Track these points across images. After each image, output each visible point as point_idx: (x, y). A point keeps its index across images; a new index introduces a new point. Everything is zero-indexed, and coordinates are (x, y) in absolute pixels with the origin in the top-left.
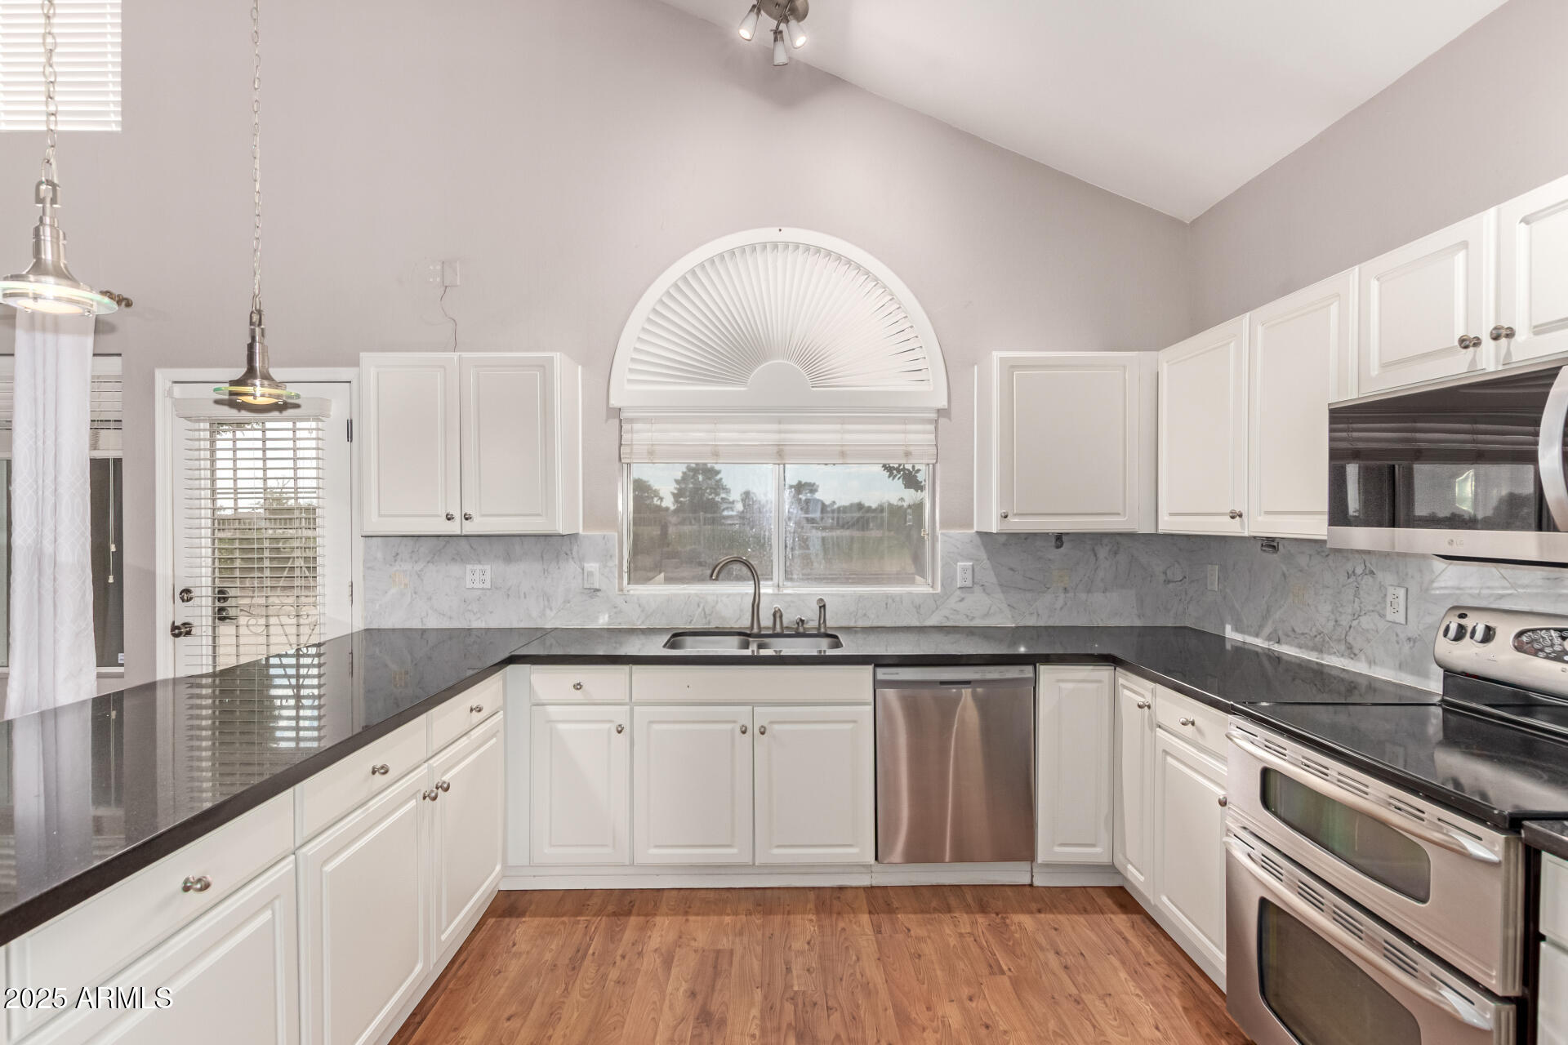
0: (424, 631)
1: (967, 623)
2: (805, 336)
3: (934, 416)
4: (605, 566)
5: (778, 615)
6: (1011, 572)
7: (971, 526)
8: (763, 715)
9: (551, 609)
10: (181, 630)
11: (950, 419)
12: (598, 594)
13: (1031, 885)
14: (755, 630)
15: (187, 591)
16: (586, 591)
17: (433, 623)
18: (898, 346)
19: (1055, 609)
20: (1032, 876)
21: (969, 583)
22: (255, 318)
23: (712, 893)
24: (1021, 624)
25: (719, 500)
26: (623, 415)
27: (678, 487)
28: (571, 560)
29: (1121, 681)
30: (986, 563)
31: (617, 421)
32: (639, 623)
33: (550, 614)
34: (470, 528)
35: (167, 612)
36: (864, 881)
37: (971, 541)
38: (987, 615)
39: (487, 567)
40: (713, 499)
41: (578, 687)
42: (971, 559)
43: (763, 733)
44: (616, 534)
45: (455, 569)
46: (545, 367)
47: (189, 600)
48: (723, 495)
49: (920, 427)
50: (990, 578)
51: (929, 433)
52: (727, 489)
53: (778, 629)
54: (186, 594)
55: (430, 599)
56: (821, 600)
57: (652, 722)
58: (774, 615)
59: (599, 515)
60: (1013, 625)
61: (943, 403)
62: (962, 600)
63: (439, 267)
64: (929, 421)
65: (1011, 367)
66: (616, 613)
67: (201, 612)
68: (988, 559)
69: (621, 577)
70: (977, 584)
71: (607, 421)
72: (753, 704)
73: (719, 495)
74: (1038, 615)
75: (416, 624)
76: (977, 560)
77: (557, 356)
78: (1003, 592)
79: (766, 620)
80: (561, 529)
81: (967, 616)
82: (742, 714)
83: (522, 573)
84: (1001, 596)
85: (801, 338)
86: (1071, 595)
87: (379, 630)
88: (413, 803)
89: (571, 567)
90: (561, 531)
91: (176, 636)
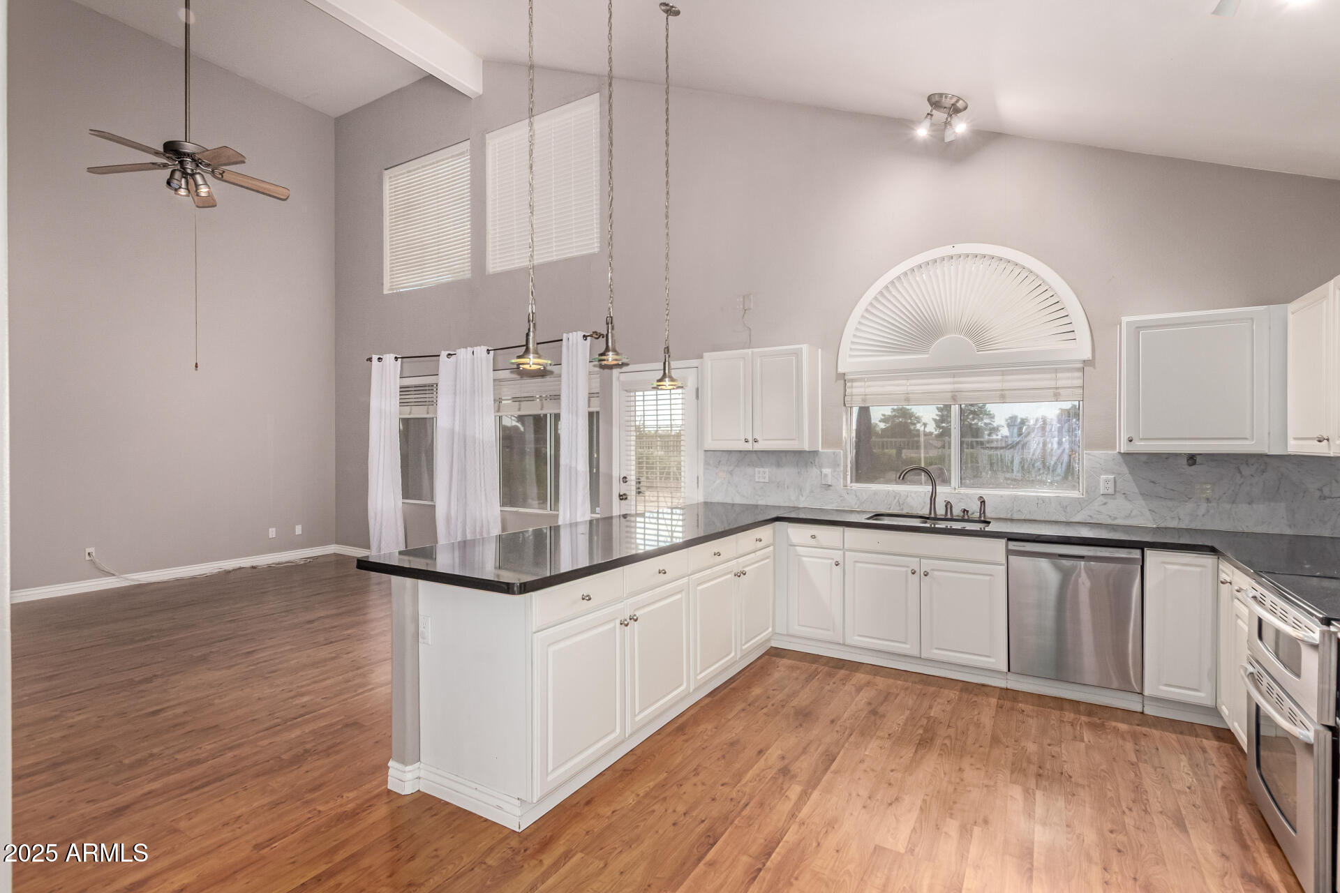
0: (733, 505)
1: (1109, 521)
2: (973, 315)
3: (1081, 365)
4: (835, 471)
5: (949, 506)
6: (1152, 484)
7: (1114, 447)
8: (927, 565)
9: (802, 496)
10: (623, 497)
11: (1094, 368)
12: (831, 488)
13: (1142, 713)
14: (933, 515)
15: (625, 478)
16: (824, 486)
17: (738, 500)
18: (1048, 316)
19: (1197, 516)
20: (1143, 706)
21: (1111, 491)
22: (666, 350)
23: (894, 670)
24: (1163, 525)
25: (982, 425)
26: (847, 377)
27: (940, 413)
28: (814, 468)
29: (1221, 566)
30: (1128, 477)
31: (842, 382)
32: (856, 506)
33: (802, 499)
34: (758, 447)
35: (617, 489)
36: (1002, 684)
37: (1113, 459)
38: (1127, 517)
39: (767, 470)
40: (976, 424)
41: (813, 537)
42: (1113, 473)
43: (926, 575)
44: (842, 451)
45: (749, 470)
46: (797, 354)
47: (626, 482)
48: (986, 421)
49: (1069, 375)
50: (1132, 488)
51: (1078, 378)
52: (991, 414)
53: (949, 516)
54: (625, 479)
55: (736, 487)
56: (981, 497)
57: (855, 562)
58: (946, 506)
59: (832, 439)
60: (1154, 526)
61: (1087, 355)
62: (1105, 504)
63: (742, 300)
64: (1078, 370)
65: (1138, 328)
66: (841, 500)
67: (631, 489)
68: (1130, 473)
69: (845, 478)
70: (1119, 492)
71: (836, 381)
72: (921, 557)
73: (982, 419)
74: (1180, 519)
75: (729, 500)
76: (1119, 474)
77: (805, 348)
78: (1144, 499)
79: (941, 511)
80: (806, 447)
81: (1110, 517)
82: (913, 563)
83: (786, 473)
84: (1143, 502)
85: (970, 318)
86: (1214, 504)
87: (711, 503)
88: (729, 576)
89: (814, 471)
90: (807, 449)
91: (621, 499)
